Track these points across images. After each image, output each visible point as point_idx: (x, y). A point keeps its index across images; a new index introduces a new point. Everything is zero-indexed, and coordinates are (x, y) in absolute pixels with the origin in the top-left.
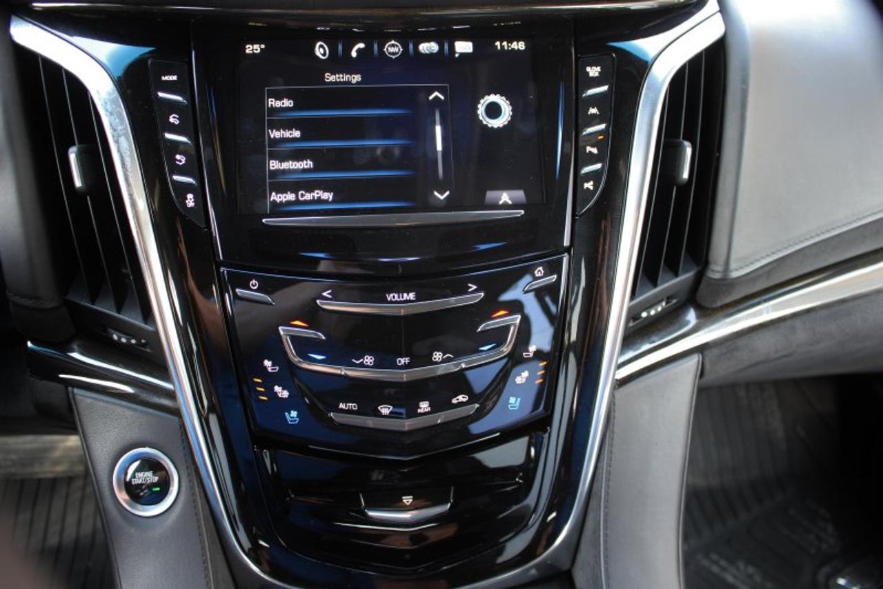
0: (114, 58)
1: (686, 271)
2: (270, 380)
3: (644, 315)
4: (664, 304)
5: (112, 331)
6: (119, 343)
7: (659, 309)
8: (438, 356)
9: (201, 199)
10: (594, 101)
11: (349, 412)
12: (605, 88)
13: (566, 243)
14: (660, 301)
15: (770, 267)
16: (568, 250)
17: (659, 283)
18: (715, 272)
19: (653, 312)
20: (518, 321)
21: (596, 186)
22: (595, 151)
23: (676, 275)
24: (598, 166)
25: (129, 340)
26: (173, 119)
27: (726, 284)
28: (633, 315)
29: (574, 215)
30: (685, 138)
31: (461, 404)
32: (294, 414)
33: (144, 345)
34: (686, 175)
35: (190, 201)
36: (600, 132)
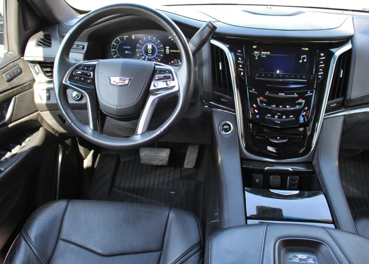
0: (228, 47)
1: (341, 97)
2: (254, 108)
3: (331, 106)
4: (336, 104)
5: (221, 98)
6: (223, 101)
7: (335, 105)
8: (288, 107)
9: (244, 74)
10: (322, 60)
11: (269, 116)
12: (324, 58)
13: (315, 87)
14: (335, 103)
15: (361, 98)
16: (315, 89)
17: (335, 98)
18: (348, 98)
19: (333, 105)
20: (304, 102)
21: (321, 77)
22: (322, 70)
23: (339, 98)
24: (322, 73)
25: (225, 100)
26: (240, 58)
27: (351, 100)
28: (328, 106)
29: (316, 83)
30: (342, 69)
31: (291, 117)
32: (258, 116)
33: (228, 102)
34: (341, 76)
35: (242, 74)
36: (323, 66)
